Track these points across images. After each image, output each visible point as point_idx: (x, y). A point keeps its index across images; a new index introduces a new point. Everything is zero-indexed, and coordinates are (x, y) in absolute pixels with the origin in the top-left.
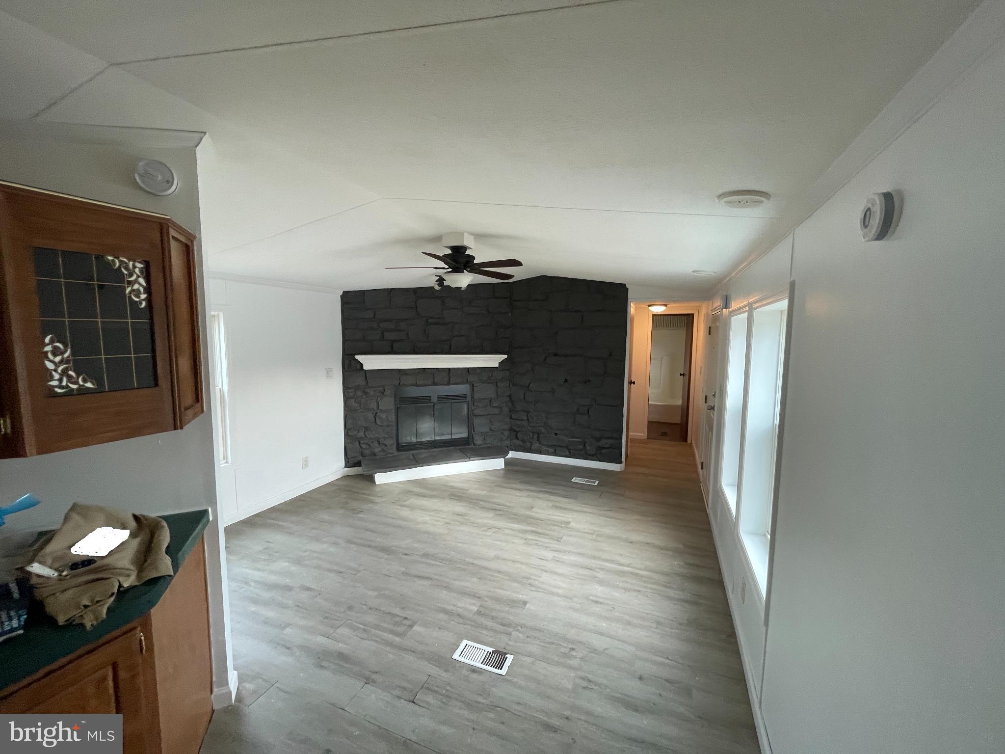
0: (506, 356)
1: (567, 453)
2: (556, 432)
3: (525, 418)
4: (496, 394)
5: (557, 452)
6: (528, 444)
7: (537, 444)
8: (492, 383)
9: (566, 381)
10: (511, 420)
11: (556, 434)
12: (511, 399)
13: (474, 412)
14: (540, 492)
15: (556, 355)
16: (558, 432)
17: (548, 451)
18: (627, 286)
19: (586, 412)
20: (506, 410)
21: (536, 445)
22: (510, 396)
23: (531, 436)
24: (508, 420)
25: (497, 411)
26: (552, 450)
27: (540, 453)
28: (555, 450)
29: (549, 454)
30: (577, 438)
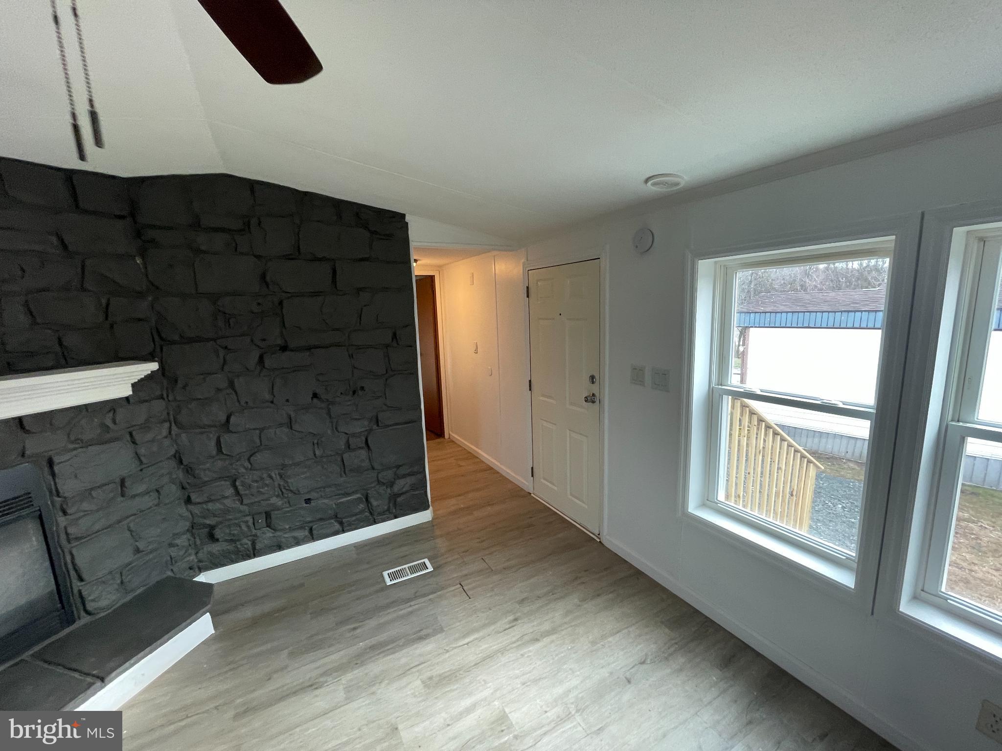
0: (154, 366)
1: (337, 526)
2: (307, 497)
3: (230, 491)
4: (137, 462)
5: (314, 532)
6: (245, 541)
7: (269, 534)
8: (116, 439)
9: (315, 395)
10: (190, 507)
11: (308, 501)
12: (181, 462)
13: (70, 530)
14: (359, 660)
15: (284, 348)
16: (313, 495)
17: (295, 538)
18: (407, 219)
19: (364, 445)
20: (172, 491)
21: (266, 536)
22: (178, 458)
23: (250, 523)
24: (183, 510)
25: (148, 501)
26: (300, 534)
27: (280, 547)
28: (311, 530)
29: (298, 542)
30: (353, 493)
